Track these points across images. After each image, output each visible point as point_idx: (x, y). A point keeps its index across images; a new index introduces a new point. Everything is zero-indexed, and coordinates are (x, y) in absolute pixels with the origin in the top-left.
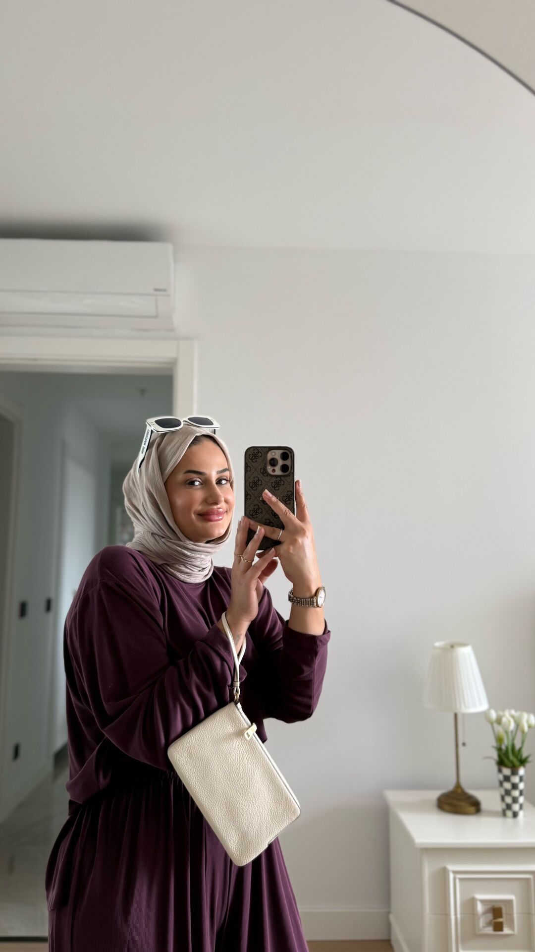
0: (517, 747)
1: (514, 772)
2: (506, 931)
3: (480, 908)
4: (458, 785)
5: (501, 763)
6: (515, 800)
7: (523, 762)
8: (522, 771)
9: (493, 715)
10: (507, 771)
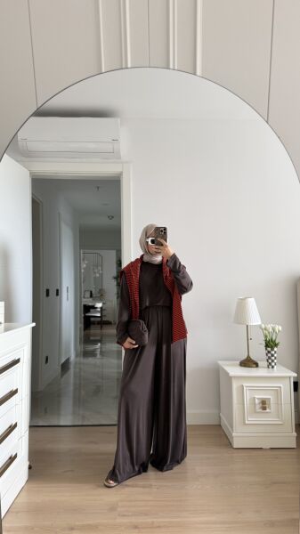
0: (274, 338)
1: (272, 349)
2: (268, 410)
3: (257, 401)
4: (248, 356)
5: (267, 346)
6: (273, 361)
7: (276, 345)
8: (275, 349)
9: (263, 326)
10: (269, 349)
